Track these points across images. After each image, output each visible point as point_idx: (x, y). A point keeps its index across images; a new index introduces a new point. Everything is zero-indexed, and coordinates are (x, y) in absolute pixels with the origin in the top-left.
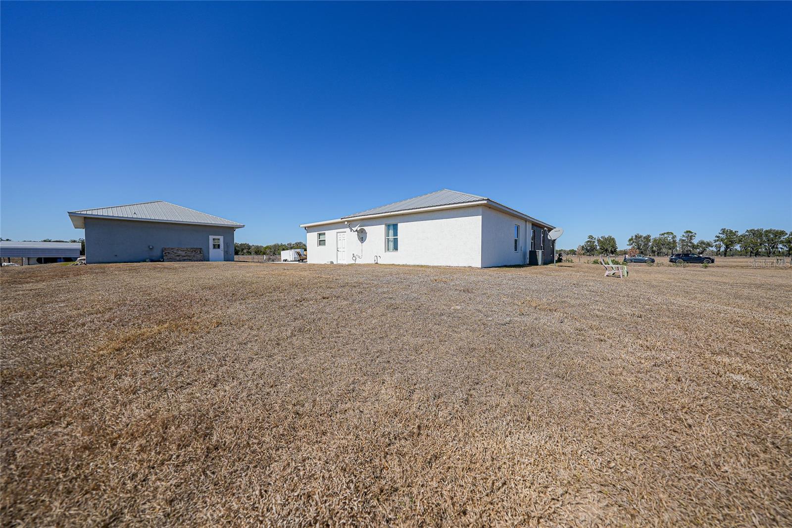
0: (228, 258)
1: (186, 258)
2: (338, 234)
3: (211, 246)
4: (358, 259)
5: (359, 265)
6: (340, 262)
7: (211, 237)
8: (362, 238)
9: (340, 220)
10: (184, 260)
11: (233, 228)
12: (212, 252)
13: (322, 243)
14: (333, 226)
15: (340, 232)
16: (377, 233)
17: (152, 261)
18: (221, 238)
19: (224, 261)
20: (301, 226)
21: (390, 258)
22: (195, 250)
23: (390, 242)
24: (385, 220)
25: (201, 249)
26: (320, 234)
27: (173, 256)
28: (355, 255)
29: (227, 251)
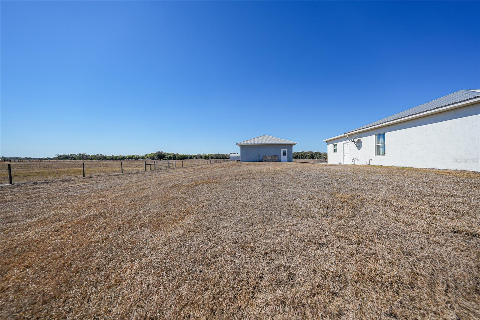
0: (290, 161)
1: (271, 160)
2: (345, 144)
3: (282, 154)
4: (356, 161)
5: (358, 165)
6: (346, 163)
7: (282, 150)
8: (359, 146)
9: (343, 135)
10: (271, 161)
11: (292, 144)
12: (283, 158)
13: (335, 151)
14: (341, 139)
15: (345, 143)
16: (369, 141)
17: (259, 161)
18: (286, 150)
19: (288, 162)
20: (324, 141)
21: (378, 161)
22: (275, 156)
23: (380, 148)
24: (375, 132)
25: (277, 156)
26: (335, 145)
27: (266, 159)
28: (354, 158)
29: (289, 157)
